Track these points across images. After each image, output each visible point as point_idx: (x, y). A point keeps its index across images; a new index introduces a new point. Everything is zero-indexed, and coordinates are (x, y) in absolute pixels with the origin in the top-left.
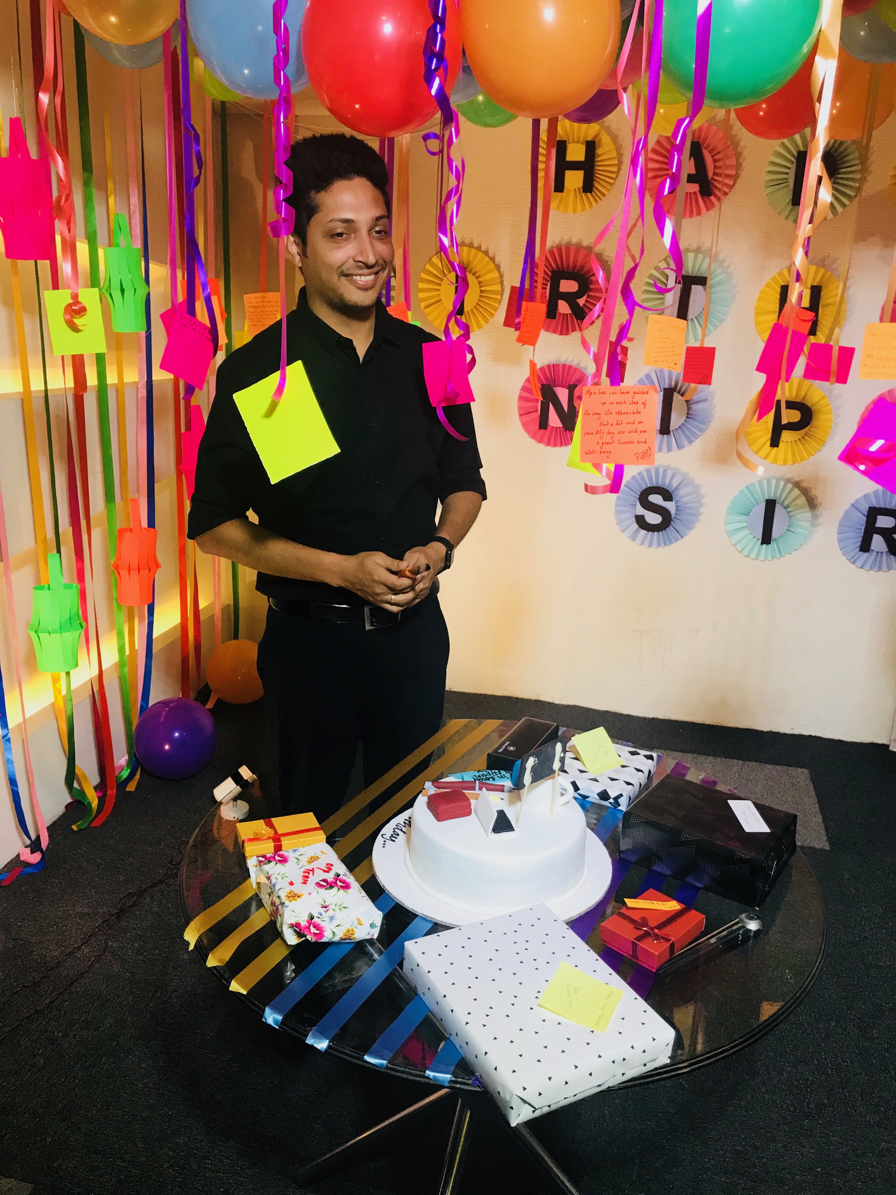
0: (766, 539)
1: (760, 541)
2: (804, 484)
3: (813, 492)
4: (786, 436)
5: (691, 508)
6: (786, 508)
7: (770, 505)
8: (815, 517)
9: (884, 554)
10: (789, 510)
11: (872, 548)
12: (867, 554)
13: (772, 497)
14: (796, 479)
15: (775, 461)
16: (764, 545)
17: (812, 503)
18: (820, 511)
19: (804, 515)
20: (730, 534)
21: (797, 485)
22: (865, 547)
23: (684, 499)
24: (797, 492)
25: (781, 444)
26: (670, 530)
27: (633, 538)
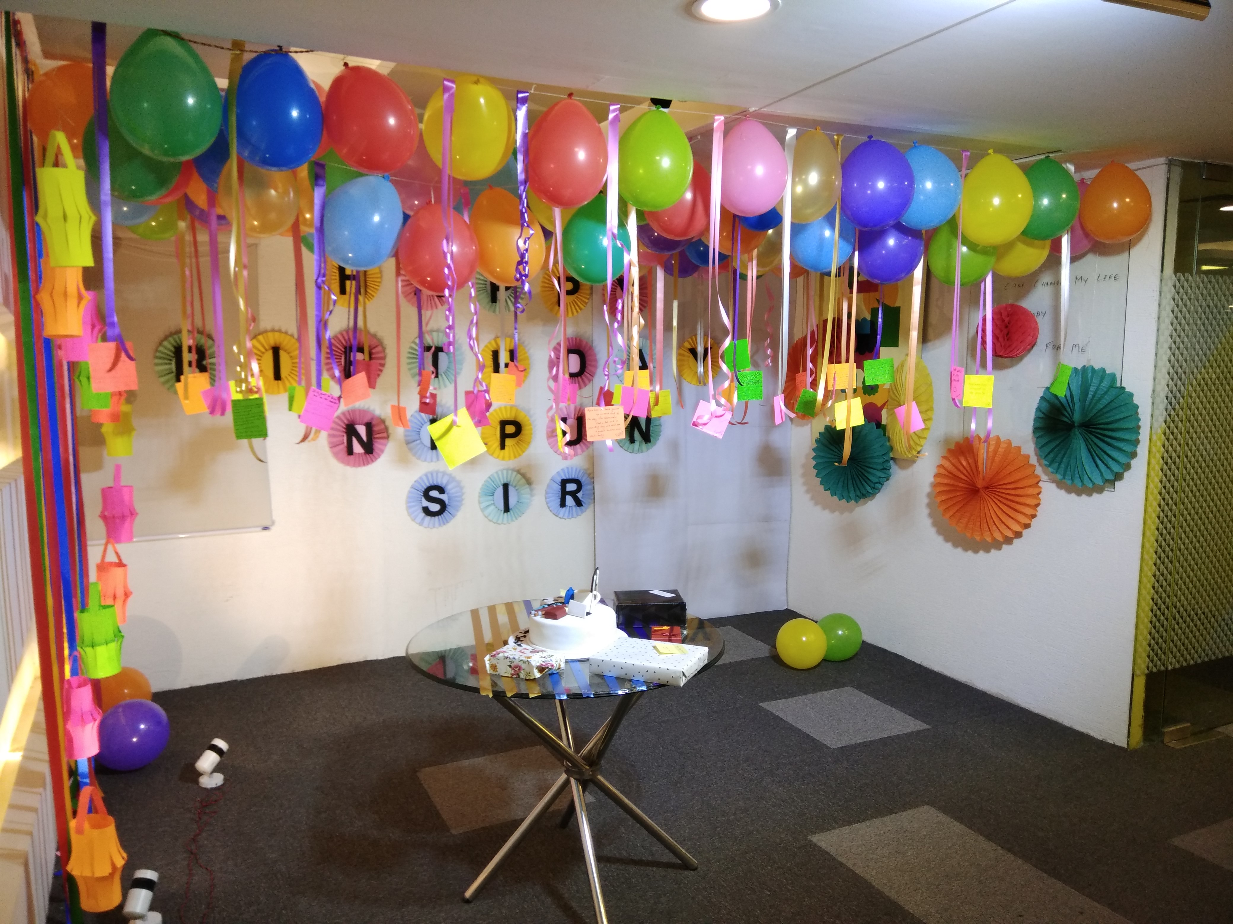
0: (507, 509)
1: (503, 512)
2: (522, 471)
3: (528, 475)
4: (508, 442)
5: (456, 497)
6: (515, 487)
7: (506, 487)
8: (531, 490)
9: (574, 508)
10: (516, 488)
11: (567, 504)
12: (564, 508)
13: (505, 482)
14: (517, 468)
15: (503, 459)
16: (506, 513)
17: (529, 482)
18: (534, 486)
19: (526, 490)
20: (483, 510)
21: (519, 472)
22: (563, 504)
24: (519, 476)
25: (506, 448)
26: (446, 514)
27: (421, 524)
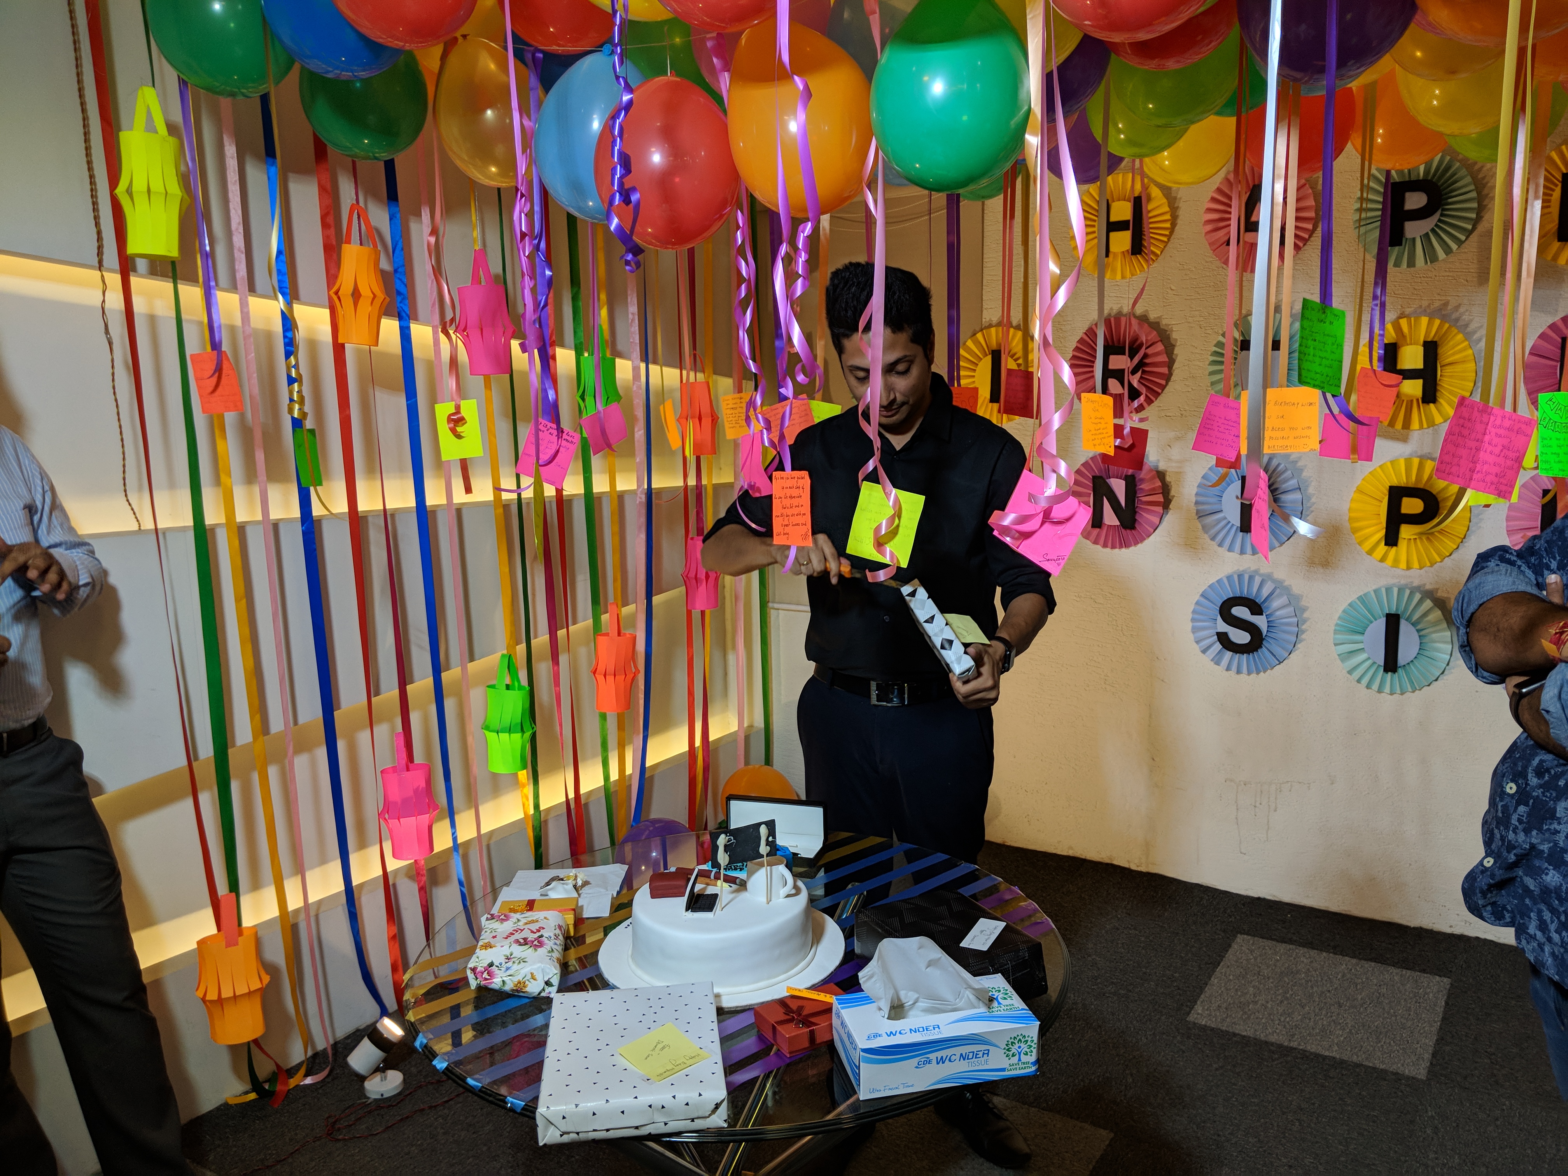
23: (1278, 613)
